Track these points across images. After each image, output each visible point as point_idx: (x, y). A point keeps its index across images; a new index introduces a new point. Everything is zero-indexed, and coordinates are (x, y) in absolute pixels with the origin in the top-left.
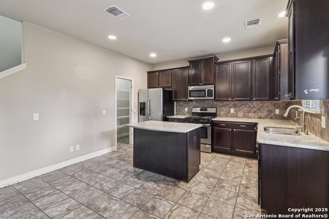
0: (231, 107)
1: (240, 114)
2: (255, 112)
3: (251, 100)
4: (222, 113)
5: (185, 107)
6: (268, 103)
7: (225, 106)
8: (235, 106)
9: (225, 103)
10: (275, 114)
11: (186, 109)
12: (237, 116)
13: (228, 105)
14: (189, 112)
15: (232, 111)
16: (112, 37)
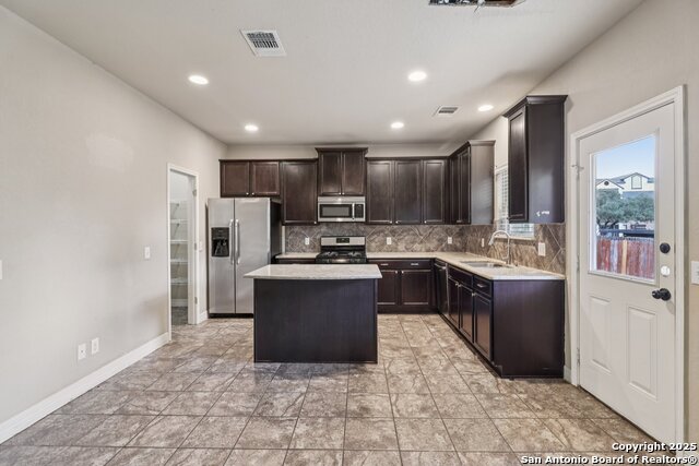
0: (387, 235)
1: (401, 246)
2: (421, 242)
3: (421, 223)
4: (373, 244)
5: (305, 236)
6: (438, 229)
7: (378, 233)
8: (393, 233)
9: (378, 228)
10: (447, 245)
11: (307, 241)
12: (396, 250)
13: (382, 231)
14: (312, 247)
15: (389, 241)
16: (198, 80)
